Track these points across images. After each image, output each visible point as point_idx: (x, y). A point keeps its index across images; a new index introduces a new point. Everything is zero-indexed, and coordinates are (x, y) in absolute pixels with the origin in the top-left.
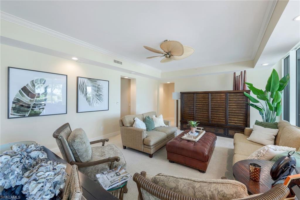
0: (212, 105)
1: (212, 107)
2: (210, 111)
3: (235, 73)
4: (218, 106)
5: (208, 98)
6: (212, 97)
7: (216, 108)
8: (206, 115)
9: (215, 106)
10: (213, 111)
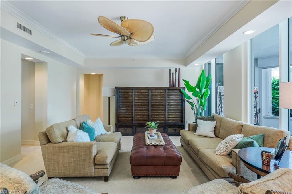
0: (153, 102)
1: (152, 105)
2: (150, 109)
3: (170, 70)
4: (158, 103)
5: (148, 95)
6: (152, 94)
7: (156, 106)
8: (146, 114)
9: (155, 104)
10: (153, 109)
